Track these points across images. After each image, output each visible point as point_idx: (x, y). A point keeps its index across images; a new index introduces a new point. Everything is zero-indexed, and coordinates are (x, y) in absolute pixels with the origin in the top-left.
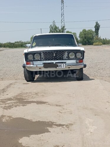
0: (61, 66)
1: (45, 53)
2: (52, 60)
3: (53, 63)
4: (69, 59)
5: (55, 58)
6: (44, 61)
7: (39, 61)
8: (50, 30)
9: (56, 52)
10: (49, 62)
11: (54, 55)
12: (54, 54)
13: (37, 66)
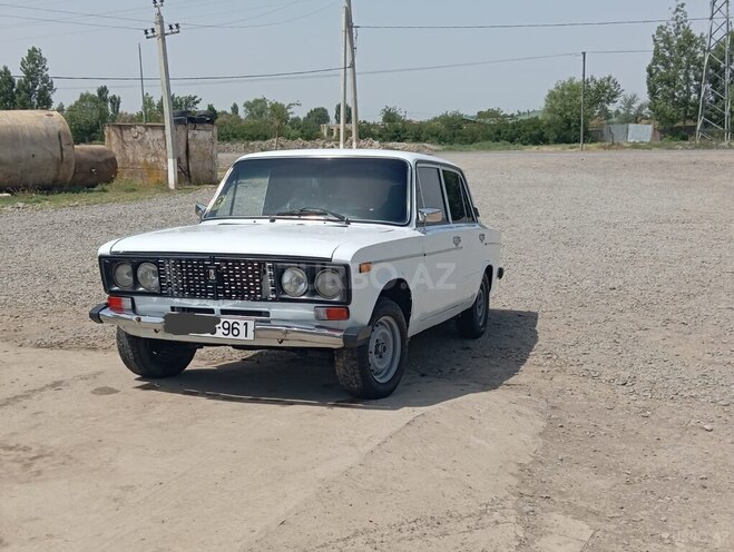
0: (235, 332)
1: (187, 264)
2: (204, 296)
3: (212, 311)
4: (280, 296)
5: (218, 291)
6: (173, 297)
7: (155, 299)
8: (656, 52)
9: (221, 261)
10: (195, 303)
11: (213, 277)
12: (212, 271)
13: (139, 320)
